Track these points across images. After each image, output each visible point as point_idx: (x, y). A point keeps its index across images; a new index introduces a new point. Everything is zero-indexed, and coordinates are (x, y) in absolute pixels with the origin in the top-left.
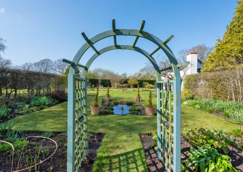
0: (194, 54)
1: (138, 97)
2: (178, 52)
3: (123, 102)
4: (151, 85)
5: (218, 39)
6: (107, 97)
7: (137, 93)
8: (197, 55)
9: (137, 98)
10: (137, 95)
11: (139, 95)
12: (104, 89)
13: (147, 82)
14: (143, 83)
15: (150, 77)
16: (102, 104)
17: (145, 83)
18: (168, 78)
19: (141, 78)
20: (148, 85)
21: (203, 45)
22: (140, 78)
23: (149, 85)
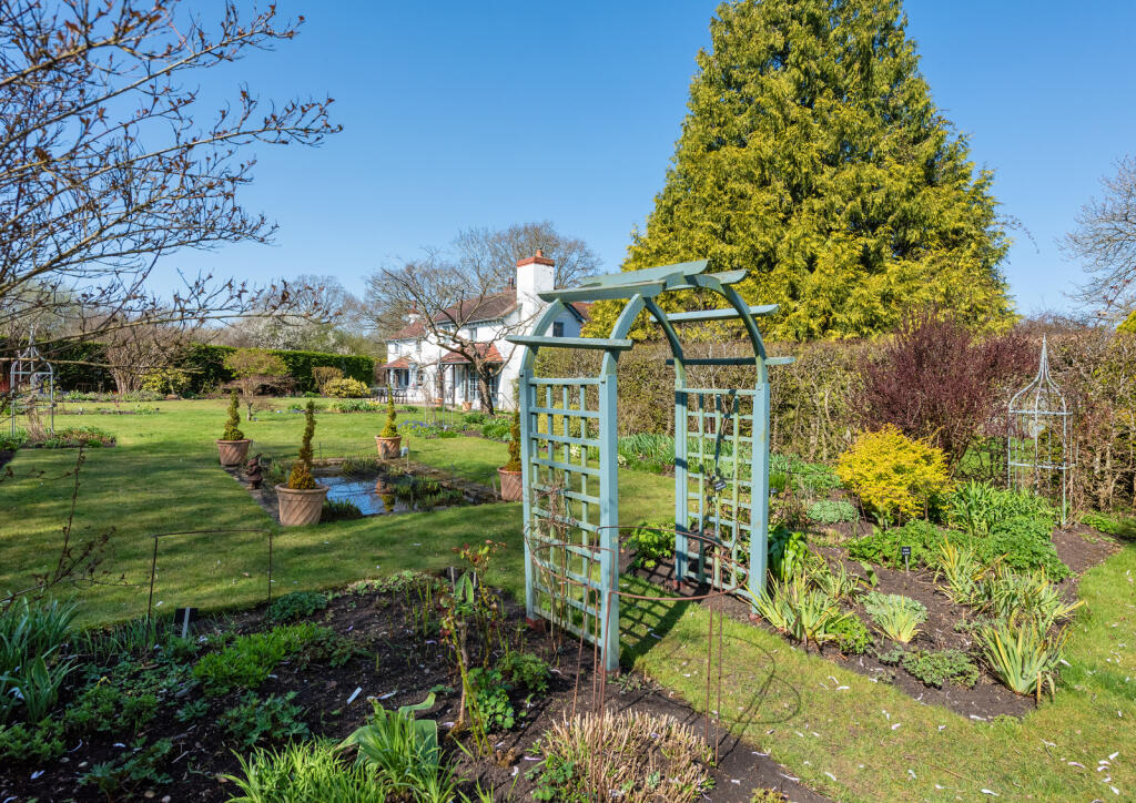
0: (543, 267)
1: (392, 441)
2: (458, 236)
3: (320, 467)
4: (351, 380)
5: (634, 231)
6: (234, 445)
7: (386, 418)
8: (551, 269)
9: (385, 446)
10: (384, 431)
11: (394, 429)
12: (104, 405)
13: (332, 366)
14: (314, 370)
15: (333, 341)
16: (253, 478)
17: (325, 370)
18: (460, 355)
19: (287, 345)
20: (336, 381)
21: (546, 225)
22: (281, 341)
23: (345, 382)
